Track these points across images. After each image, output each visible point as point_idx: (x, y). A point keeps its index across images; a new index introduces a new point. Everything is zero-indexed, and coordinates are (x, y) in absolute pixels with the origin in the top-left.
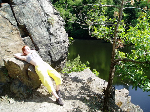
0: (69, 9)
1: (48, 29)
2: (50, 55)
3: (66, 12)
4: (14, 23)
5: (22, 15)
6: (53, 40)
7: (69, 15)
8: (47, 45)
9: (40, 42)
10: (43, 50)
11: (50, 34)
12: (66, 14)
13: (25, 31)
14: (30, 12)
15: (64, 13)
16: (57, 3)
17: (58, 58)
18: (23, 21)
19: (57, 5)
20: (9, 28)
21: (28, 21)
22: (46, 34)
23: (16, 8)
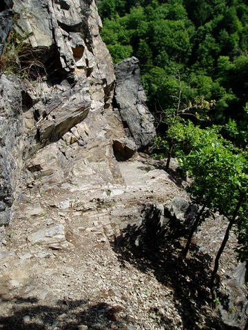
0: (221, 79)
1: (141, 124)
2: (140, 141)
3: (214, 84)
4: (120, 119)
5: (125, 115)
6: (144, 131)
7: (219, 91)
8: (139, 134)
9: (135, 132)
10: (136, 137)
11: (142, 127)
12: (213, 87)
13: (125, 124)
14: (129, 113)
15: (210, 86)
16: (196, 65)
17: (146, 144)
18: (126, 119)
19: (197, 68)
20: (117, 122)
21: (128, 118)
22: (139, 127)
23: (122, 111)
